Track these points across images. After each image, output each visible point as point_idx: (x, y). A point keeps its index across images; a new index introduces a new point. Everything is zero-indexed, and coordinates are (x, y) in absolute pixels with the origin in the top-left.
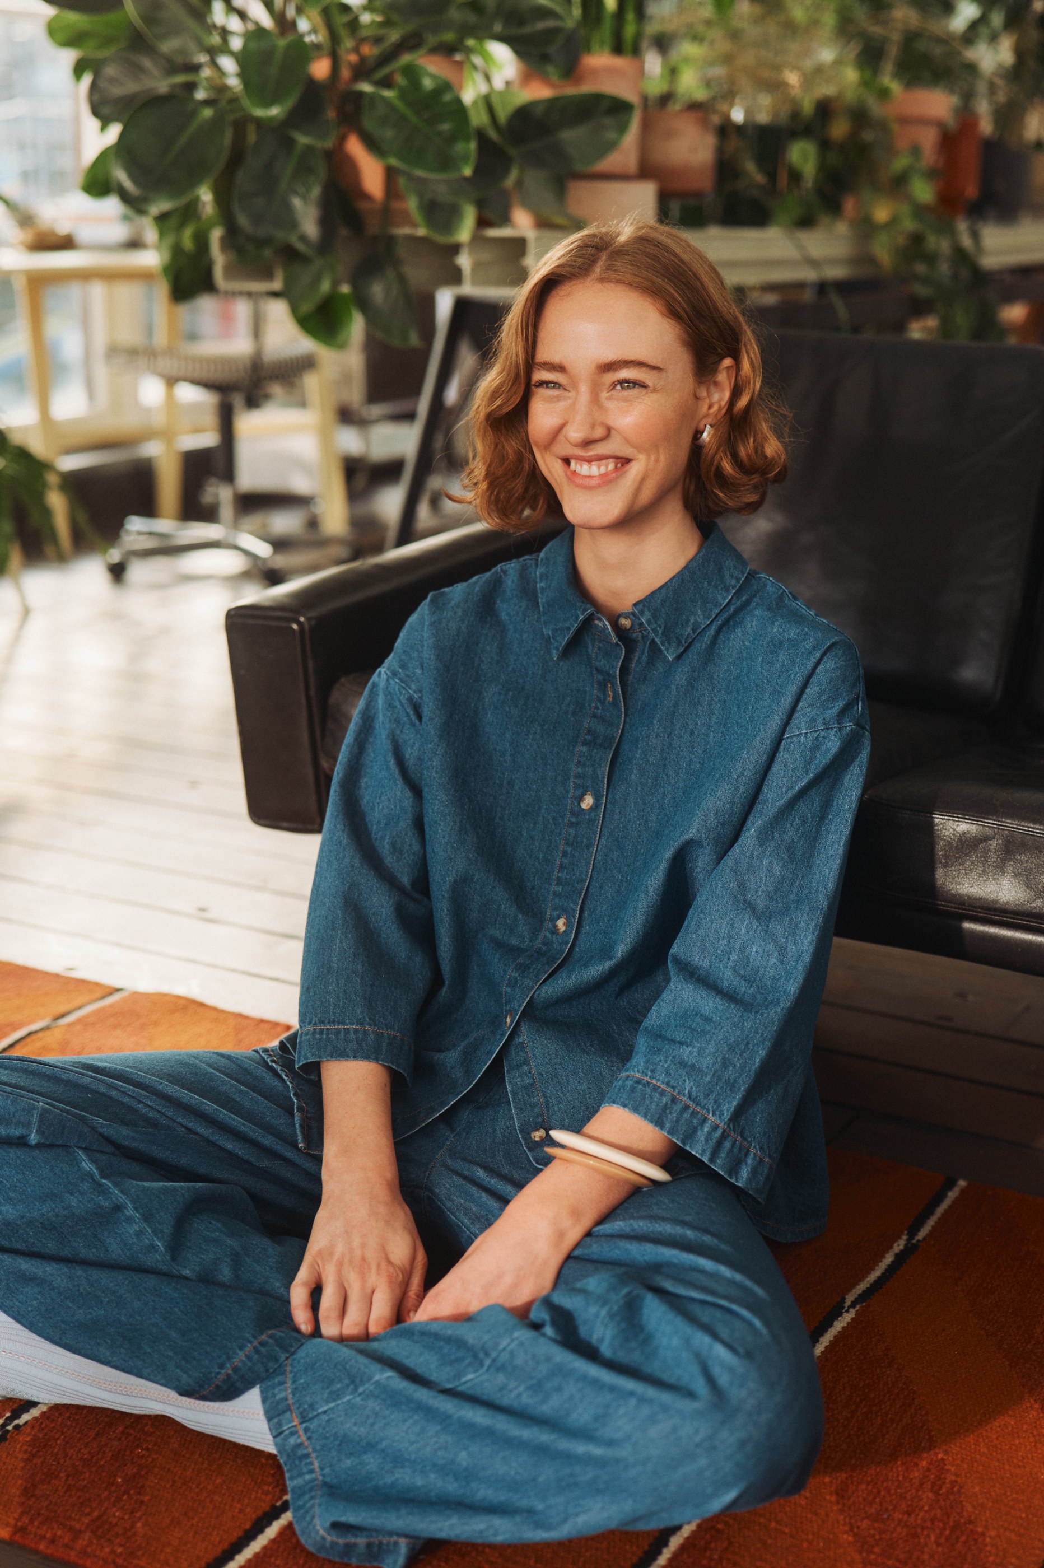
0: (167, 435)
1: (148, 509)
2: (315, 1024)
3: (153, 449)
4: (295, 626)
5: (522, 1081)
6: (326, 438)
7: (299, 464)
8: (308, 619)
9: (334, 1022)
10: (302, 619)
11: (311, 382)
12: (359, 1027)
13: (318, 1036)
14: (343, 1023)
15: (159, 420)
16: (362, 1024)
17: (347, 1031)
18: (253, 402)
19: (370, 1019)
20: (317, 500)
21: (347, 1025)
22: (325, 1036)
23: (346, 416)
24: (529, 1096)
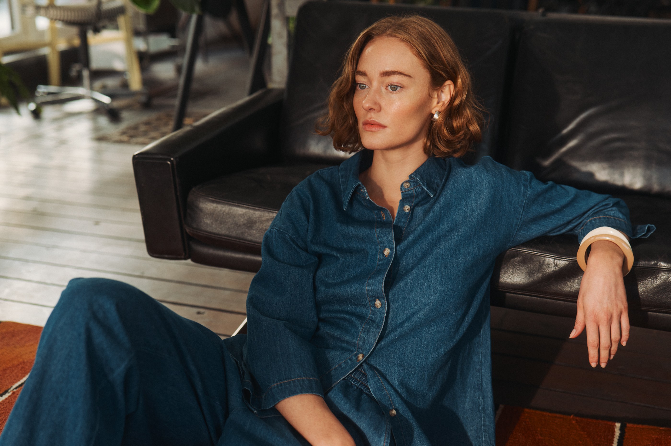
0: (51, 45)
1: (46, 82)
2: (277, 382)
3: (45, 51)
4: (169, 163)
5: (377, 385)
6: (128, 43)
7: (116, 56)
8: (175, 158)
9: (286, 379)
10: (172, 159)
11: (121, 20)
12: (299, 378)
13: (280, 388)
14: (291, 378)
15: (48, 38)
16: (300, 377)
17: (294, 381)
18: (97, 30)
19: (303, 373)
20: (127, 73)
21: (293, 379)
22: (283, 387)
23: (137, 33)
24: (381, 392)
